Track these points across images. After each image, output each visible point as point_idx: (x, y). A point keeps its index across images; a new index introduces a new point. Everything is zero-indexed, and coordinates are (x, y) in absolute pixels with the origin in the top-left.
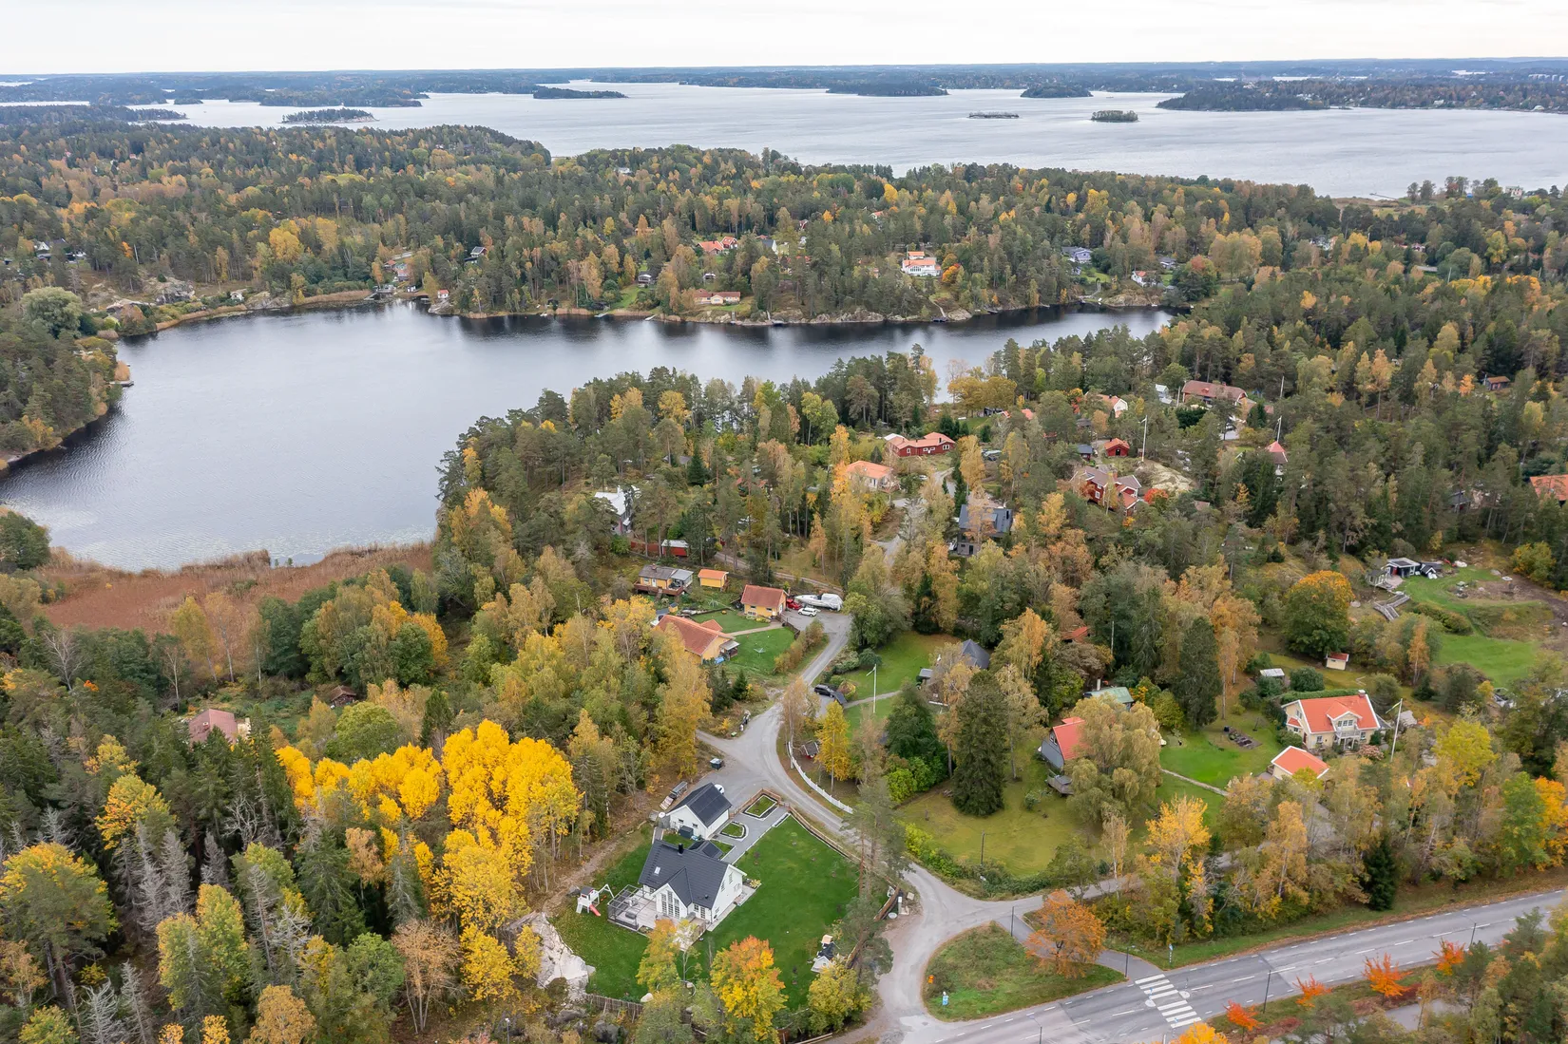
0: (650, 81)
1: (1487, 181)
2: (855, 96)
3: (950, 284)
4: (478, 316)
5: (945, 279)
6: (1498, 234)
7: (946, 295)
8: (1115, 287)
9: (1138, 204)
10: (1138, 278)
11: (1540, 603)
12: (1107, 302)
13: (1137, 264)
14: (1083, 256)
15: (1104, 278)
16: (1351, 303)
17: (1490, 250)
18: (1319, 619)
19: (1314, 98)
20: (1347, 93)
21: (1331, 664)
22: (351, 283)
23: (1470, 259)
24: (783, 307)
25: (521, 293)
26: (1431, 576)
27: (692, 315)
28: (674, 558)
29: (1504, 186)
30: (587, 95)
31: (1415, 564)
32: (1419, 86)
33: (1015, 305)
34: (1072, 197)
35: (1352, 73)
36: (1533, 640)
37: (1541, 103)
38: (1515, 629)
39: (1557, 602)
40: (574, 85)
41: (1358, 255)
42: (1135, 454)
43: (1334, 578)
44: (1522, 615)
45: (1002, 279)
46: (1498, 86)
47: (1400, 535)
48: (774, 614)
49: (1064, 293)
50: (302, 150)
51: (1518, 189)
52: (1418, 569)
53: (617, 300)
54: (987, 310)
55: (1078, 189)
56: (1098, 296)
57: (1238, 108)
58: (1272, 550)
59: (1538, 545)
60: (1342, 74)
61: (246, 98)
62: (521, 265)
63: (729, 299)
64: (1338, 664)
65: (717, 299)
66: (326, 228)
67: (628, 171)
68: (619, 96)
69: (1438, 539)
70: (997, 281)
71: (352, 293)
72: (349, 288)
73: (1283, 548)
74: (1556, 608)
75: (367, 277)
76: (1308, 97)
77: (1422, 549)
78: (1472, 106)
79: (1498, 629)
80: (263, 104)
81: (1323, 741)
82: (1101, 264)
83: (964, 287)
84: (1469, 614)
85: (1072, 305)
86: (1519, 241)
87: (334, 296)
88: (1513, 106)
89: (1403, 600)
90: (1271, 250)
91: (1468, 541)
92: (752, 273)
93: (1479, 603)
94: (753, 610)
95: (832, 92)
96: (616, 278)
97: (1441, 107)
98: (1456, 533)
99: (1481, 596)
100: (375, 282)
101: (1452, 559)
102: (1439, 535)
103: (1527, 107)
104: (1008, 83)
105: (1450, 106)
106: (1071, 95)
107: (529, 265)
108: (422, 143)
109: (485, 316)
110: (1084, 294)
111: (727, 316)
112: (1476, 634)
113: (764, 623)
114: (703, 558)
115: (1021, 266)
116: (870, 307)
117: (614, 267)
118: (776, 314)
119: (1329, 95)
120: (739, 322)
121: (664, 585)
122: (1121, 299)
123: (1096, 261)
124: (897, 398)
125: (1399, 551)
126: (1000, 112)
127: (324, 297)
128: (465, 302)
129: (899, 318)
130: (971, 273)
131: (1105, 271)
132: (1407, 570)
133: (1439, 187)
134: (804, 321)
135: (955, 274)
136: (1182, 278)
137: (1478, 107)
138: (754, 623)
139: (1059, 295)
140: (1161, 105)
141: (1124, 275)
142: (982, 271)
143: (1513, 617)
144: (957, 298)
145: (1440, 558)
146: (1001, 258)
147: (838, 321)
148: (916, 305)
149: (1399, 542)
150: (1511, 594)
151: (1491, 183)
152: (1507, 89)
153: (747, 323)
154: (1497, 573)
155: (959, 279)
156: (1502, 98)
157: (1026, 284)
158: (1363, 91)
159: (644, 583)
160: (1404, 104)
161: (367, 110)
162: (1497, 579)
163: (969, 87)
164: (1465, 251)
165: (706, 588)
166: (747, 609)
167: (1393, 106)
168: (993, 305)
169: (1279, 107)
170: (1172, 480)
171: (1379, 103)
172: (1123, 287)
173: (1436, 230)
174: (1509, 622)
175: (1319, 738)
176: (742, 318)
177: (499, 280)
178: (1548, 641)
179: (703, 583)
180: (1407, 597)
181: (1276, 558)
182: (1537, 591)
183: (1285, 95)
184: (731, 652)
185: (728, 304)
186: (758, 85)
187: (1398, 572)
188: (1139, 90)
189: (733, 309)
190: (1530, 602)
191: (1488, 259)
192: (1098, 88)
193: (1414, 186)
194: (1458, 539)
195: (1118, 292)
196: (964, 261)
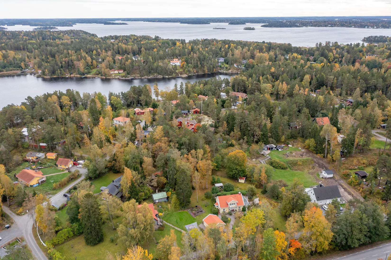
0: (136, 21)
1: (335, 43)
2: (187, 24)
3: (182, 67)
4: (47, 77)
5: (181, 66)
6: (331, 54)
7: (181, 70)
8: (229, 68)
9: (241, 47)
10: (235, 65)
11: (310, 158)
12: (226, 72)
13: (236, 61)
14: (222, 60)
15: (227, 66)
16: (283, 70)
17: (329, 58)
18: (235, 167)
19: (299, 24)
20: (307, 23)
21: (240, 181)
22: (14, 69)
23: (323, 60)
24: (135, 74)
25: (60, 70)
26: (279, 150)
27: (109, 76)
28: (41, 149)
29: (339, 44)
30: (118, 24)
31: (275, 146)
32: (325, 22)
33: (201, 73)
34: (227, 46)
35: (311, 19)
36: (306, 171)
37: (354, 26)
38: (300, 167)
39: (316, 158)
40: (116, 22)
41: (294, 59)
42: (200, 113)
43: (240, 152)
44: (304, 163)
45: (198, 66)
46: (344, 22)
47: (271, 137)
48: (67, 167)
49: (215, 69)
50: (28, 36)
51: (343, 44)
52: (275, 148)
53: (89, 73)
54: (192, 74)
55: (229, 44)
56: (224, 70)
57: (281, 27)
58: (230, 143)
59: (311, 139)
60: (308, 19)
61: (27, 24)
62: (61, 63)
63: (120, 72)
64: (242, 181)
65: (116, 72)
66: (11, 53)
67: (114, 40)
68: (126, 24)
69: (283, 138)
70: (195, 67)
71: (14, 71)
72: (14, 70)
73: (234, 142)
74: (315, 160)
75: (20, 67)
76: (298, 25)
77: (278, 141)
78: (337, 26)
79: (296, 168)
80: (31, 26)
81: (225, 210)
82: (226, 62)
83: (186, 68)
84: (287, 163)
85: (218, 73)
86: (337, 55)
87: (9, 72)
88: (347, 26)
89: (269, 158)
90: (271, 58)
91: (294, 138)
92: (126, 64)
93: (291, 159)
94: (61, 166)
95: (181, 23)
96: (89, 67)
97: (330, 27)
98: (290, 136)
99: (293, 156)
100: (23, 69)
101: (287, 145)
102: (284, 137)
103: (351, 27)
104: (226, 21)
105: (332, 27)
106: (240, 24)
107: (63, 63)
108: (62, 34)
109: (49, 77)
110: (221, 70)
111: (118, 76)
112: (289, 169)
113: (63, 171)
114: (52, 149)
115: (203, 62)
116: (159, 74)
117: (90, 64)
118: (132, 76)
119: (303, 24)
120: (121, 78)
121: (34, 159)
122: (230, 71)
123: (225, 61)
124: (142, 98)
125: (271, 142)
126: (221, 28)
127: (6, 73)
128: (43, 73)
129: (167, 77)
130: (188, 64)
131: (227, 64)
132: (272, 148)
133: (324, 44)
134: (140, 78)
135: (184, 64)
136: (246, 65)
137: (339, 27)
138: (60, 171)
139: (213, 70)
140: (262, 26)
141: (232, 64)
142: (191, 64)
143: (301, 163)
144: (184, 71)
145: (285, 144)
146: (197, 60)
147: (150, 77)
148: (171, 73)
149: (270, 139)
150: (302, 155)
151: (336, 43)
152: (346, 22)
153: (124, 78)
154: (300, 148)
155: (185, 66)
156: (345, 24)
157: (204, 67)
158: (311, 23)
159: (27, 158)
160: (321, 26)
161: (56, 27)
162: (300, 150)
163: (216, 22)
164: (322, 58)
165: (49, 159)
166: (59, 166)
167: (319, 26)
168: (194, 73)
169: (291, 27)
170: (208, 121)
171: (315, 26)
172: (231, 68)
173: (317, 53)
174: (299, 165)
175: (224, 210)
176: (122, 77)
177: (54, 67)
178: (311, 171)
179: (48, 157)
180: (270, 157)
181: (232, 145)
182: (311, 154)
183: (293, 24)
184: (42, 182)
185: (120, 73)
186: (163, 22)
187: (269, 149)
188: (258, 23)
189: (120, 75)
190: (307, 158)
191: (329, 60)
192: (248, 22)
193: (317, 44)
194: (291, 138)
195: (229, 69)
196: (187, 61)
